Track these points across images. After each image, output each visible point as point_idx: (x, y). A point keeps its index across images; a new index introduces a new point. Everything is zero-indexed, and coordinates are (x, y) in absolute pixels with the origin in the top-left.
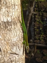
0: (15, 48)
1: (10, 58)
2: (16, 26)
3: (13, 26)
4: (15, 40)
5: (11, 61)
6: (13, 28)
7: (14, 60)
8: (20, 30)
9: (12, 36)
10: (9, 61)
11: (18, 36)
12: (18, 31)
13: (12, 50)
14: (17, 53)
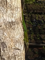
0: (18, 44)
1: (13, 53)
2: (18, 25)
3: (16, 25)
4: (18, 37)
5: (15, 56)
6: (16, 27)
7: (17, 54)
8: (22, 29)
9: (15, 34)
10: (13, 56)
11: (20, 34)
12: (20, 30)
13: (16, 46)
14: (19, 48)
